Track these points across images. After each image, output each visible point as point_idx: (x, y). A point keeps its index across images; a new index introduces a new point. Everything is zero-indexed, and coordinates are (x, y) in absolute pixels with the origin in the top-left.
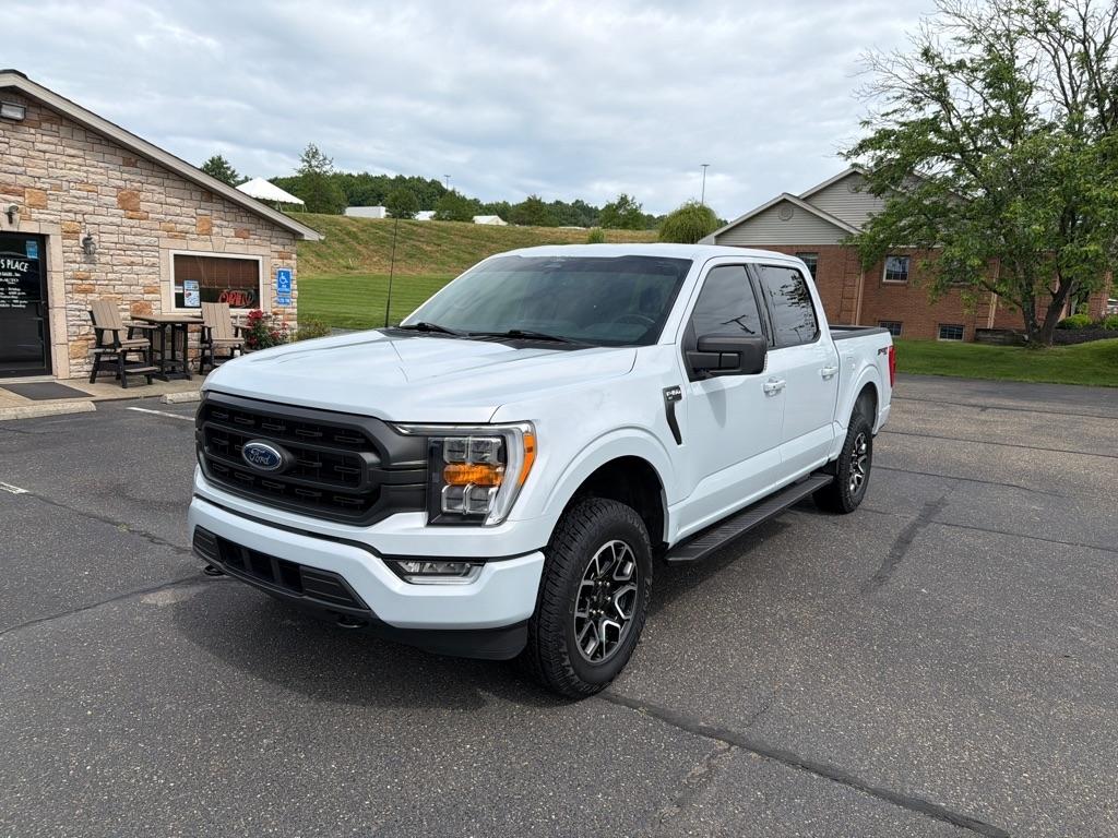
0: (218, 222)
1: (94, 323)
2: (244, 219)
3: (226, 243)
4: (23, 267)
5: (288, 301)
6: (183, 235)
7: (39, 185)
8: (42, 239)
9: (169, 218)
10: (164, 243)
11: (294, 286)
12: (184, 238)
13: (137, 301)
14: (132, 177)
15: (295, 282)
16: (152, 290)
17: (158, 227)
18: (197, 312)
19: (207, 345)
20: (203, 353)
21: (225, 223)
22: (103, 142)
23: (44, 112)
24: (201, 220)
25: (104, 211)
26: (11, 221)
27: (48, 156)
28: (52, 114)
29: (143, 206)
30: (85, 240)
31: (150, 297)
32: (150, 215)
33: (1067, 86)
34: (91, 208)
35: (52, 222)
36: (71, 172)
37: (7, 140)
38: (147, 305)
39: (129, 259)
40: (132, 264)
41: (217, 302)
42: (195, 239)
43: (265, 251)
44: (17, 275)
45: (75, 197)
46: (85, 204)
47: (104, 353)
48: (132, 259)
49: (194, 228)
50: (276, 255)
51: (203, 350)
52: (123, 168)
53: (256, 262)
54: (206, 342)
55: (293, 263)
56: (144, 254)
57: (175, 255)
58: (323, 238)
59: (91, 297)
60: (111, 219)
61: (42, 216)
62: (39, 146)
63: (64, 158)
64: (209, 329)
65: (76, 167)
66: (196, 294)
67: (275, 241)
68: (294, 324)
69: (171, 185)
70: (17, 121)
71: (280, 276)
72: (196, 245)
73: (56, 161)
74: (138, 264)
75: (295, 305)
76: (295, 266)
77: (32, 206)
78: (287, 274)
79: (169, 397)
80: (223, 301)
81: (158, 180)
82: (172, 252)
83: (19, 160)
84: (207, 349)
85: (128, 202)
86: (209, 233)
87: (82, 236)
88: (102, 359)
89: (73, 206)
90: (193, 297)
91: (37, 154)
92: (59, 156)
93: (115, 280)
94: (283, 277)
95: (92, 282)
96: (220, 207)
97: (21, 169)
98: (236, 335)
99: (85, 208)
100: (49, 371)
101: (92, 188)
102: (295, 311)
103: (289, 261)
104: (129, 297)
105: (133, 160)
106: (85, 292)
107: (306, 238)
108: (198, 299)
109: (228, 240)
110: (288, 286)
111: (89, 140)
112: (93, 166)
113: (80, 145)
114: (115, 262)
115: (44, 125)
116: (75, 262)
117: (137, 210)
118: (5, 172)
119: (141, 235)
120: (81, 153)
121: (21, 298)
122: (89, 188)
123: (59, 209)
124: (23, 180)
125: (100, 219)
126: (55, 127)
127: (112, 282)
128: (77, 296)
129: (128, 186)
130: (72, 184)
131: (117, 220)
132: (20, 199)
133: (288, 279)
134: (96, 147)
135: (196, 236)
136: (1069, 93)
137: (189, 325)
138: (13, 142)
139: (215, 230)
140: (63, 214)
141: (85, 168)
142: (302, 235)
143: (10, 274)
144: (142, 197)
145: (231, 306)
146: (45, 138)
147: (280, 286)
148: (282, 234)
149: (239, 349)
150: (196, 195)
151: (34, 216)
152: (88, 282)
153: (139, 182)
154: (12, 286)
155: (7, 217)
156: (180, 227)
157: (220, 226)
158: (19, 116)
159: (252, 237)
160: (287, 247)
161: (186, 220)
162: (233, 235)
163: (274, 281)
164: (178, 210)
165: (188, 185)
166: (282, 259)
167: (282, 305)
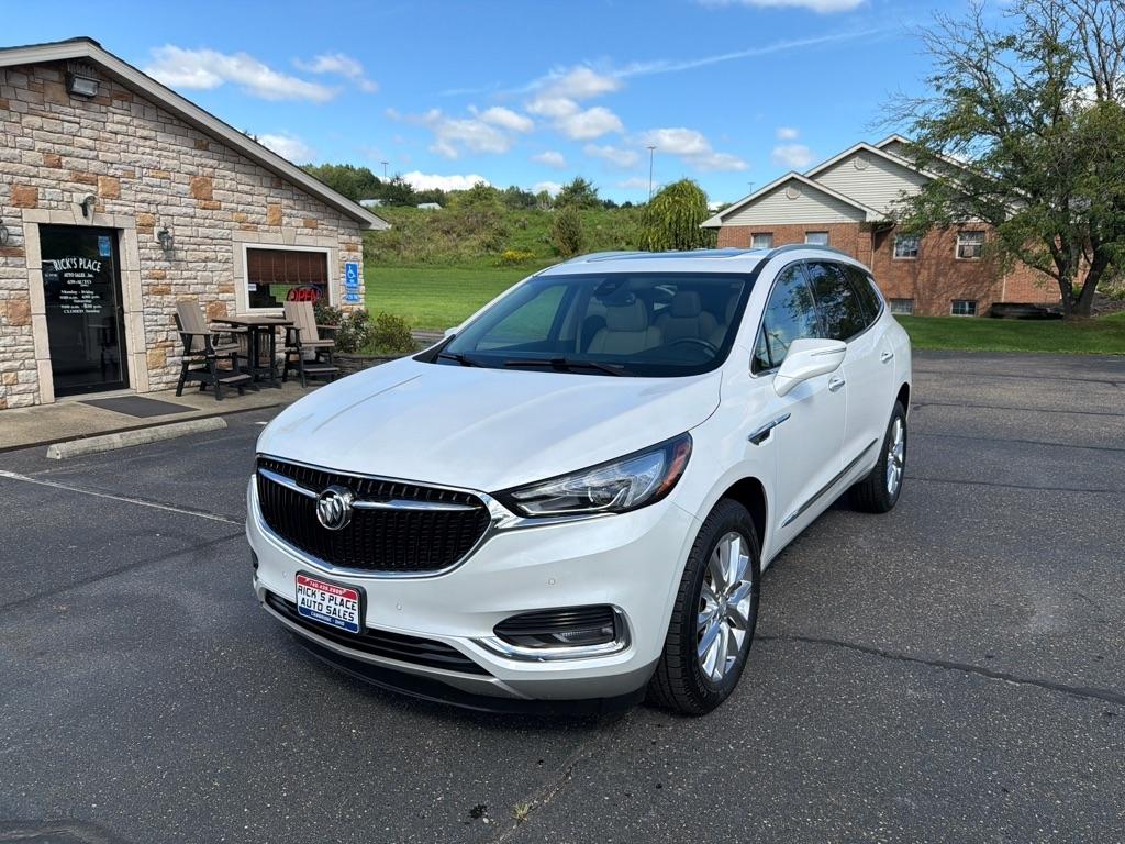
0: (288, 211)
1: (180, 328)
2: (313, 207)
3: (296, 233)
4: (95, 267)
5: (356, 297)
6: (254, 226)
7: (111, 172)
8: (114, 234)
9: (241, 207)
10: (236, 235)
11: (361, 280)
12: (256, 229)
13: (211, 302)
14: (204, 161)
15: (361, 276)
16: (225, 287)
17: (230, 218)
18: (271, 312)
19: (294, 349)
20: (288, 357)
21: (294, 212)
22: (175, 122)
23: (116, 87)
24: (271, 209)
25: (176, 200)
26: (85, 215)
27: (119, 138)
28: (123, 90)
29: (216, 195)
30: (161, 234)
31: (226, 296)
32: (223, 205)
34: (165, 197)
35: (126, 214)
36: (144, 157)
37: (77, 120)
38: (222, 306)
39: (204, 255)
40: (206, 260)
42: (267, 231)
43: (332, 242)
44: (90, 276)
45: (148, 185)
46: (159, 193)
47: (193, 362)
48: (207, 254)
49: (264, 219)
50: (343, 246)
51: (288, 354)
52: (194, 152)
53: (325, 255)
54: (292, 346)
55: (360, 255)
56: (218, 248)
57: (248, 249)
58: (389, 226)
59: (168, 299)
60: (184, 210)
61: (117, 208)
62: (110, 126)
63: (137, 141)
64: (297, 331)
65: (148, 150)
67: (342, 231)
69: (243, 170)
70: (89, 97)
71: (348, 269)
72: (268, 237)
73: (128, 143)
74: (212, 260)
75: (362, 301)
76: (361, 258)
77: (105, 196)
78: (354, 268)
81: (230, 165)
82: (245, 246)
83: (90, 143)
84: (294, 353)
85: (201, 191)
86: (279, 223)
87: (156, 230)
88: (191, 367)
89: (146, 195)
91: (108, 136)
92: (131, 138)
93: (190, 278)
94: (351, 271)
95: (168, 282)
96: (289, 194)
97: (93, 153)
99: (158, 197)
100: (126, 385)
101: (166, 175)
102: (363, 308)
103: (356, 254)
104: (206, 297)
105: (205, 142)
106: (161, 293)
107: (372, 227)
109: (298, 231)
110: (356, 281)
111: (160, 119)
112: (165, 149)
113: (151, 125)
114: (189, 258)
115: (116, 103)
116: (150, 259)
117: (210, 199)
118: (77, 157)
119: (215, 227)
120: (153, 134)
121: (94, 302)
122: (162, 175)
123: (133, 199)
124: (94, 166)
125: (174, 210)
126: (126, 105)
127: (188, 281)
128: (152, 298)
129: (201, 172)
130: (145, 170)
131: (190, 211)
132: (93, 188)
133: (356, 273)
134: (168, 127)
135: (266, 228)
137: (274, 327)
138: (84, 122)
139: (285, 220)
140: (137, 204)
141: (158, 152)
142: (370, 224)
143: (83, 275)
144: (214, 185)
146: (117, 118)
147: (348, 281)
148: (349, 224)
150: (267, 181)
151: (108, 207)
152: (164, 282)
153: (211, 167)
154: (85, 289)
155: (81, 208)
156: (251, 218)
157: (290, 216)
158: (90, 92)
159: (320, 227)
160: (353, 238)
161: (257, 209)
162: (302, 225)
163: (342, 275)
164: (249, 198)
165: (258, 170)
166: (349, 250)
167: (351, 302)
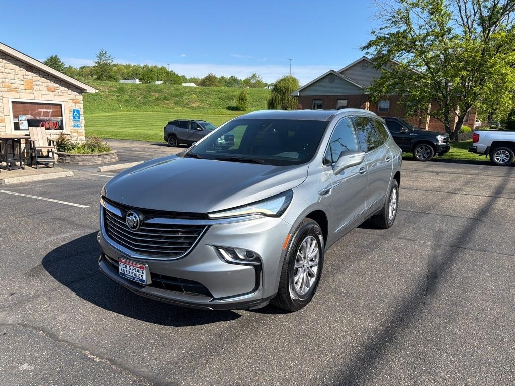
0: (37, 83)
2: (52, 82)
3: (42, 95)
5: (79, 125)
6: (16, 90)
9: (7, 81)
10: (5, 94)
11: (82, 117)
12: (17, 92)
15: (83, 115)
17: (1, 86)
18: (27, 132)
21: (41, 84)
24: (26, 82)
33: (464, 17)
41: (38, 126)
42: (24, 93)
43: (65, 99)
49: (22, 87)
50: (71, 101)
53: (61, 105)
55: (82, 105)
57: (13, 102)
58: (97, 91)
64: (33, 142)
66: (26, 123)
67: (70, 93)
68: (84, 138)
69: (8, 62)
71: (74, 112)
72: (25, 95)
75: (84, 127)
76: (82, 106)
78: (78, 111)
79: (6, 180)
80: (42, 126)
82: (10, 100)
86: (31, 89)
90: (24, 125)
94: (76, 113)
96: (37, 75)
98: (50, 145)
102: (84, 131)
103: (79, 104)
107: (88, 92)
108: (27, 125)
109: (43, 93)
110: (79, 117)
133: (79, 114)
136: (465, 20)
137: (21, 140)
139: (35, 87)
142: (86, 90)
145: (47, 129)
147: (74, 117)
148: (75, 90)
149: (51, 152)
150: (23, 68)
156: (14, 86)
157: (38, 85)
159: (57, 91)
160: (77, 96)
161: (18, 82)
162: (46, 90)
163: (71, 115)
164: (12, 76)
165: (17, 63)
166: (75, 103)
167: (76, 128)
